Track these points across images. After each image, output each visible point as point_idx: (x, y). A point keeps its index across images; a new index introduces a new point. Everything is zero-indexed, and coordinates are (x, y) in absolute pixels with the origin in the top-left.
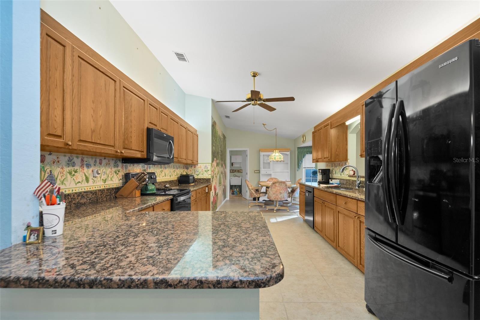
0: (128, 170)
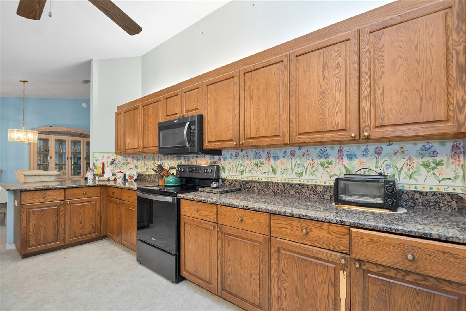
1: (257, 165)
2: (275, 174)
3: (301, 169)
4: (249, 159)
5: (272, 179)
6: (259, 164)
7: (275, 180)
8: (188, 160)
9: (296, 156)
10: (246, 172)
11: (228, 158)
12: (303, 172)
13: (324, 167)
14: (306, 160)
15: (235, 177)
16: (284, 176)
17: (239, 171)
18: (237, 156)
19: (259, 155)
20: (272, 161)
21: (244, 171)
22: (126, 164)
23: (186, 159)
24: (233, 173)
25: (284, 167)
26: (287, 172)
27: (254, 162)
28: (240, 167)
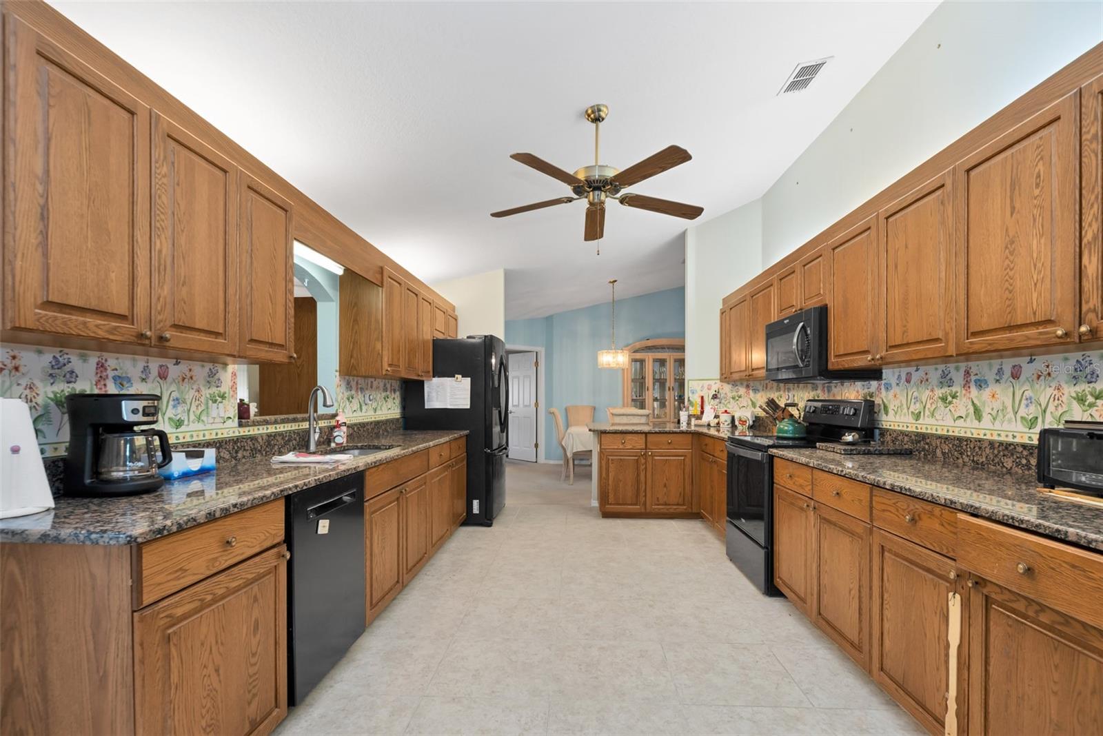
0: (831, 394)
1: (944, 399)
2: (980, 422)
3: (1032, 408)
4: (929, 388)
5: (973, 430)
6: (950, 399)
7: (979, 434)
8: (829, 391)
9: (1022, 378)
10: (924, 414)
11: (894, 385)
12: (1037, 418)
13: (1084, 405)
14: (1045, 388)
15: (905, 425)
16: (997, 425)
17: (912, 412)
18: (908, 381)
19: (948, 377)
20: (974, 391)
21: (922, 414)
22: (737, 398)
23: (826, 389)
24: (902, 417)
25: (997, 405)
26: (1004, 416)
27: (939, 392)
28: (915, 403)
